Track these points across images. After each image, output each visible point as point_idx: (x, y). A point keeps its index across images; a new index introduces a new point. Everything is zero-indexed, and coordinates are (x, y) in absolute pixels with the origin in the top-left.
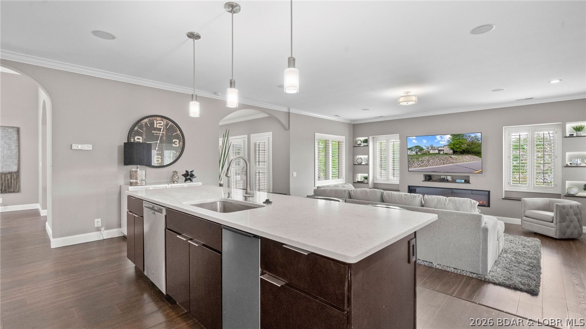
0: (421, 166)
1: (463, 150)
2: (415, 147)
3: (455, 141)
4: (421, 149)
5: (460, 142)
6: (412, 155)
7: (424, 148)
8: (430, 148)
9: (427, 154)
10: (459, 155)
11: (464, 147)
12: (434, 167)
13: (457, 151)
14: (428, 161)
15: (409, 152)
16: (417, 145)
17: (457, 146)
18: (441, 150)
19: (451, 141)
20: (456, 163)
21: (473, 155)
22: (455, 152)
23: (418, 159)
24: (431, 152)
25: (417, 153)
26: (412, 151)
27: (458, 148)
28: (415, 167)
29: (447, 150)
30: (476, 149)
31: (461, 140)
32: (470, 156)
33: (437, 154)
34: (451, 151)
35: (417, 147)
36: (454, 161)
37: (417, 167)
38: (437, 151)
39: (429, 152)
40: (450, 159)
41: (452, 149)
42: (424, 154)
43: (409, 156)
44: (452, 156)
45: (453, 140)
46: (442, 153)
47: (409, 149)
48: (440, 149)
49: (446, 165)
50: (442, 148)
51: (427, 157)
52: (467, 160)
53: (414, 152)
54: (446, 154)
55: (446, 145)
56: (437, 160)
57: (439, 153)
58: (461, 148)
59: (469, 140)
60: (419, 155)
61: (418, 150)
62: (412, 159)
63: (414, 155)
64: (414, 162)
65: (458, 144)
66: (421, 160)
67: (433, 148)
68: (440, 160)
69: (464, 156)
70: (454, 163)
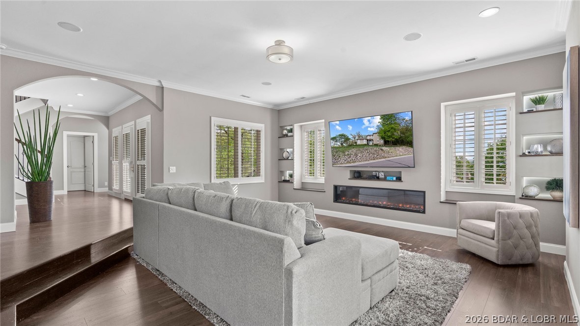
0: (348, 162)
1: (396, 139)
2: (340, 135)
3: (386, 127)
4: (347, 139)
5: (392, 128)
6: (337, 148)
7: (350, 137)
8: (357, 138)
9: (354, 145)
10: (392, 146)
11: (397, 134)
12: (363, 162)
13: (388, 141)
14: (356, 155)
15: (333, 143)
17: (389, 134)
18: (370, 140)
19: (381, 127)
20: (388, 157)
21: (407, 146)
22: (386, 143)
23: (344, 152)
24: (359, 142)
25: (342, 144)
26: (336, 141)
27: (389, 137)
28: (342, 163)
29: (378, 140)
30: (409, 139)
31: (393, 126)
32: (404, 147)
33: (365, 145)
34: (382, 142)
35: (342, 136)
36: (386, 155)
37: (344, 163)
38: (365, 142)
39: (356, 143)
40: (381, 152)
41: (383, 138)
42: (350, 146)
43: (333, 148)
44: (384, 148)
45: (383, 125)
46: (371, 143)
47: (333, 139)
48: (368, 138)
49: (377, 161)
50: (372, 138)
51: (354, 150)
52: (401, 154)
53: (338, 143)
54: (376, 145)
55: (376, 132)
56: (365, 153)
57: (368, 144)
58: (393, 136)
59: (403, 124)
60: (345, 147)
61: (343, 140)
62: (337, 152)
63: (339, 147)
64: (339, 156)
65: (389, 131)
66: (348, 154)
67: (360, 137)
68: (369, 154)
69: (397, 148)
70: (386, 157)
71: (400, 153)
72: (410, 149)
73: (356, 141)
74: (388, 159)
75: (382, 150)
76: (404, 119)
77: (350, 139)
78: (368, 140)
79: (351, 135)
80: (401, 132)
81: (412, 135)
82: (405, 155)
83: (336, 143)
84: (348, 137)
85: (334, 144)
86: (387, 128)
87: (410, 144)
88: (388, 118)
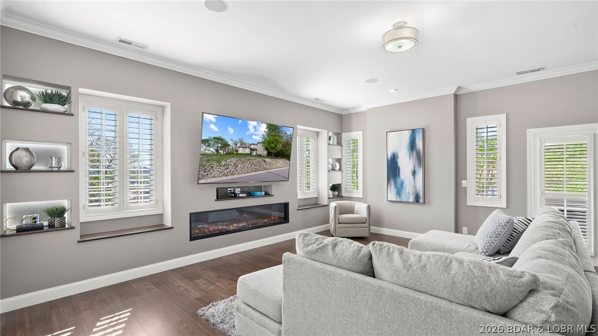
0: (224, 175)
1: (278, 152)
2: (215, 138)
3: (271, 137)
4: (225, 145)
5: (276, 140)
6: (209, 155)
7: (230, 142)
8: (239, 145)
9: (233, 153)
10: (274, 158)
11: (279, 147)
12: (243, 175)
13: (271, 153)
14: (236, 166)
15: (203, 148)
16: (218, 136)
17: (273, 145)
18: (254, 150)
19: (266, 137)
20: (270, 169)
21: (286, 159)
22: (270, 154)
23: (219, 162)
24: (241, 151)
25: (217, 151)
26: (209, 146)
27: (273, 148)
28: (215, 177)
29: (261, 151)
30: (287, 153)
31: (276, 138)
32: (283, 160)
33: (248, 154)
34: (266, 153)
35: (218, 139)
36: (268, 167)
37: (218, 176)
38: (248, 151)
39: (237, 151)
40: (263, 163)
41: (267, 149)
42: (231, 154)
43: (203, 155)
44: (267, 160)
45: (269, 135)
46: (254, 153)
47: (204, 142)
48: (252, 147)
49: (259, 173)
50: (255, 147)
51: (234, 160)
52: (281, 166)
53: (212, 149)
54: (260, 156)
55: (260, 142)
56: (247, 164)
57: (251, 154)
58: (276, 148)
59: (285, 138)
60: (221, 155)
61: (220, 145)
62: (208, 161)
63: (213, 155)
64: (212, 167)
65: (273, 142)
66: (225, 165)
67: (243, 145)
68: (252, 165)
69: (278, 160)
70: (267, 169)
71: (279, 165)
72: (287, 162)
73: (238, 149)
74: (269, 171)
75: (265, 161)
76: (286, 133)
77: (229, 145)
78: (251, 149)
79: (232, 140)
80: (282, 145)
81: (290, 149)
82: (284, 167)
83: (208, 148)
84: (227, 142)
85: (205, 150)
86: (271, 139)
87: (288, 157)
88: (272, 128)
